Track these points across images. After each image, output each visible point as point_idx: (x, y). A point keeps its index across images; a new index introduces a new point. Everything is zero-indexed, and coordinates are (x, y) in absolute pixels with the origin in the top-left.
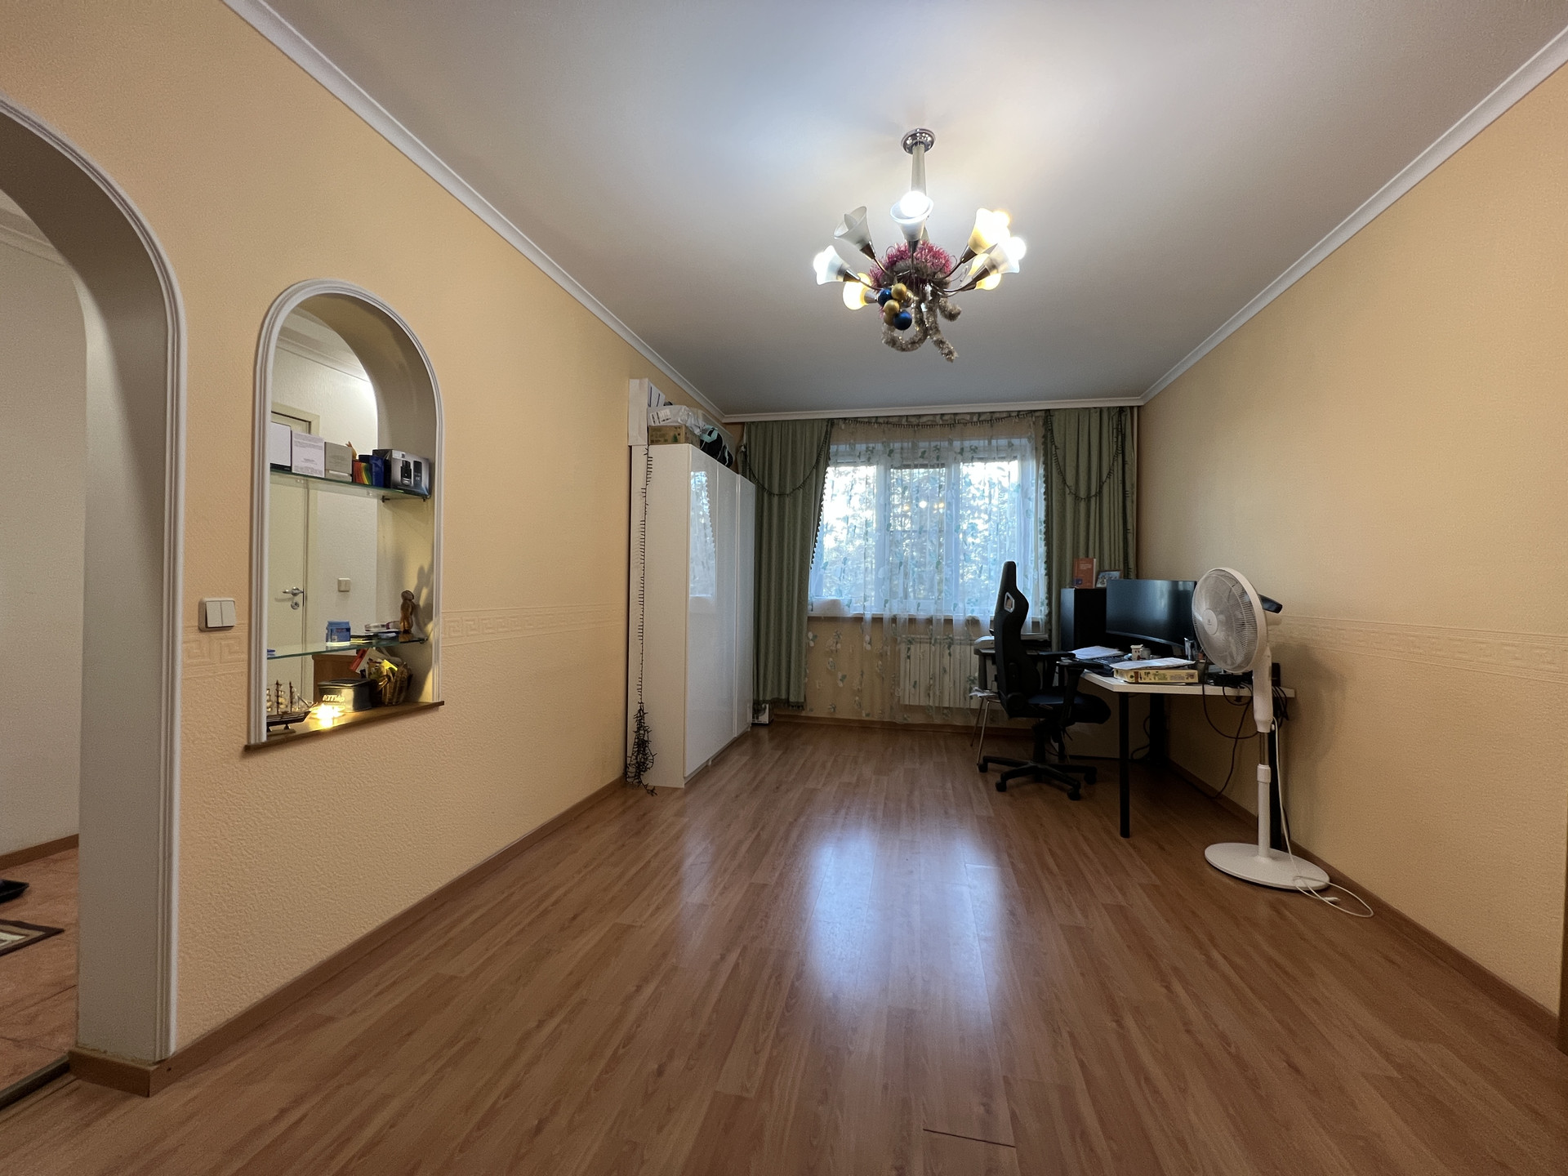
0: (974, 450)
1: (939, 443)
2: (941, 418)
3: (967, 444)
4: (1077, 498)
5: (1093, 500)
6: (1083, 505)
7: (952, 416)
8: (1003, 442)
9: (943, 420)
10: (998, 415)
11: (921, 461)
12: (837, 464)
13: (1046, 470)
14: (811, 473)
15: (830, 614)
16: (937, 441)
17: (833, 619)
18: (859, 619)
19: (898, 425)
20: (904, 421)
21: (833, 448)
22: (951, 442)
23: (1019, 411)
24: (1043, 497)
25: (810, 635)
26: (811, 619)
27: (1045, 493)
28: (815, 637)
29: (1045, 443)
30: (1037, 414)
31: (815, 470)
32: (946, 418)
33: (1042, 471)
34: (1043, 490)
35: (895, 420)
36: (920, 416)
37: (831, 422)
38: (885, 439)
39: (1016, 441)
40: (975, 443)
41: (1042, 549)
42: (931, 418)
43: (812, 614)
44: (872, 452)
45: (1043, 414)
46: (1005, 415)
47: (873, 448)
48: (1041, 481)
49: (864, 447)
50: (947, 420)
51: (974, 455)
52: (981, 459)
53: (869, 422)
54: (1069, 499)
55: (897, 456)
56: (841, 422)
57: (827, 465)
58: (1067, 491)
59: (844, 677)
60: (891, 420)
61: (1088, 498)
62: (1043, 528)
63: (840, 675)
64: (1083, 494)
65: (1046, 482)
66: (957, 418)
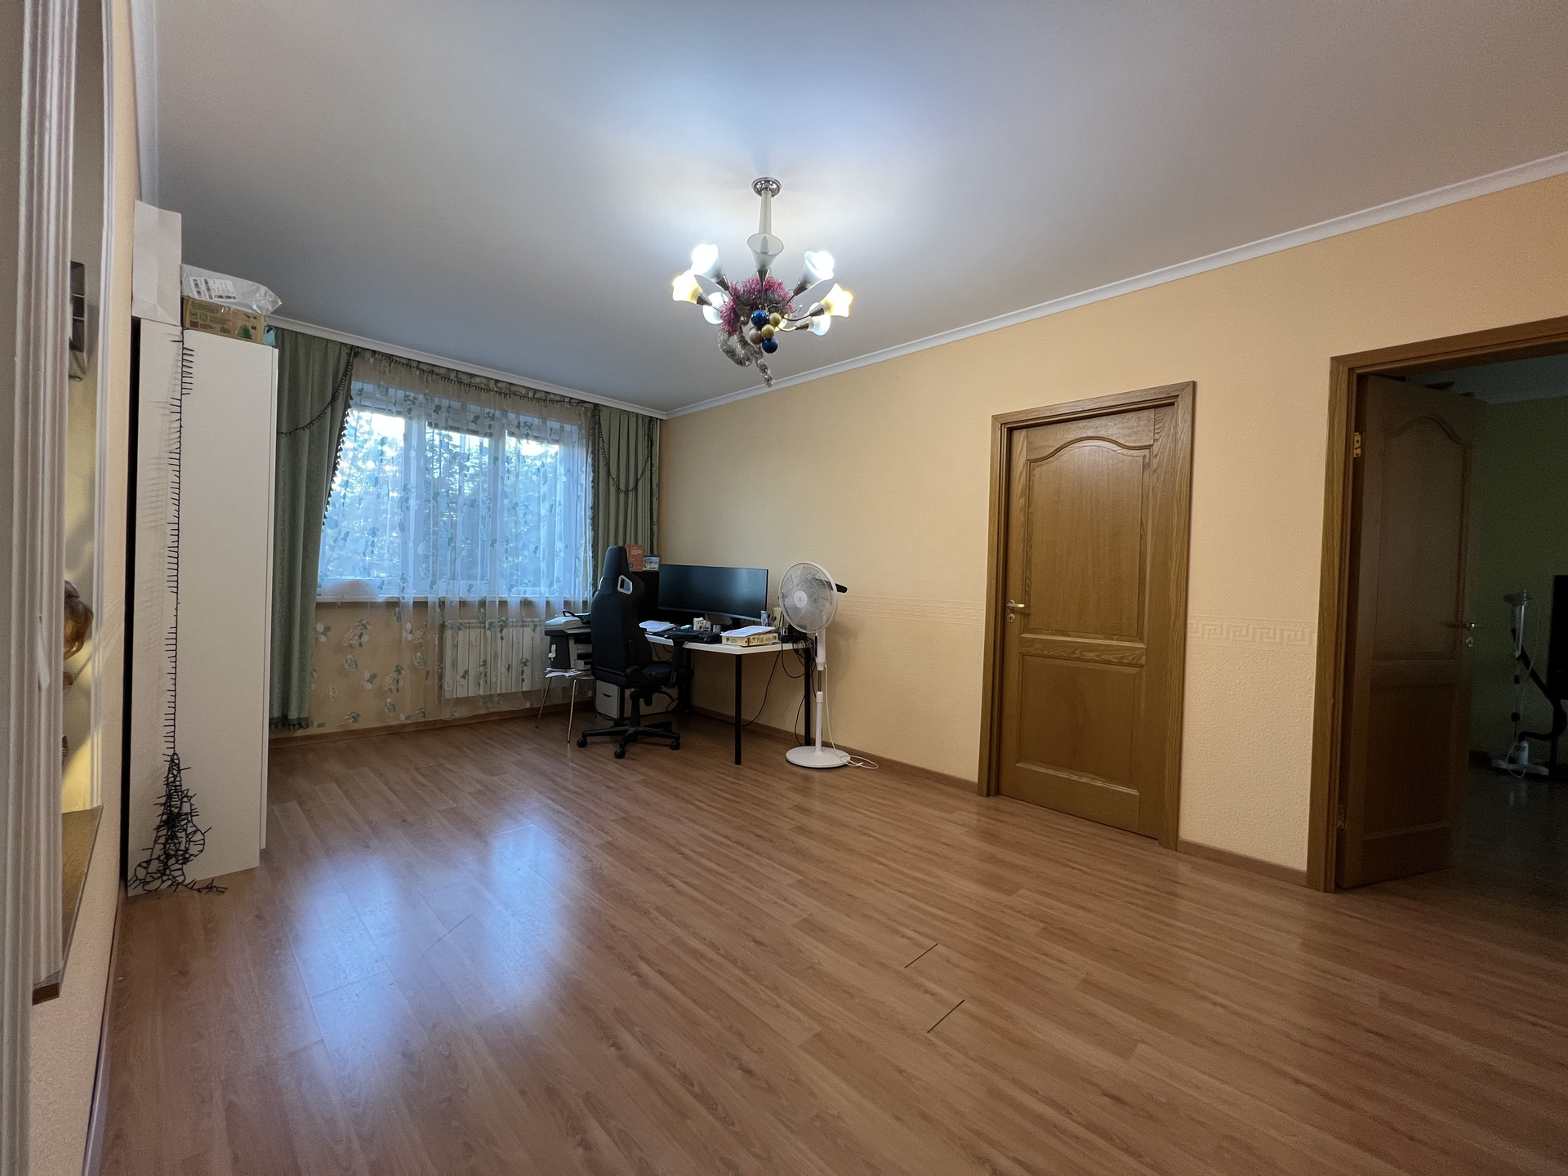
0: (530, 427)
1: (492, 411)
2: (495, 384)
3: (522, 419)
4: (618, 490)
5: (630, 493)
6: (622, 496)
7: (508, 386)
8: (556, 425)
9: (497, 387)
10: (552, 396)
11: (473, 426)
12: (362, 407)
13: (593, 459)
14: (323, 412)
15: (349, 599)
16: (490, 408)
17: (353, 606)
18: (392, 605)
19: (446, 378)
20: (453, 376)
21: (356, 386)
22: (505, 414)
23: (571, 398)
24: (591, 485)
25: (320, 627)
26: (321, 606)
27: (593, 482)
28: (327, 629)
29: (594, 435)
30: (587, 405)
31: (329, 409)
32: (499, 385)
33: (590, 460)
34: (591, 479)
35: (442, 371)
36: (472, 376)
37: (355, 352)
38: (427, 391)
39: (567, 427)
40: (529, 419)
41: (590, 534)
42: (484, 381)
43: (320, 599)
44: (414, 403)
45: (591, 406)
46: (558, 398)
47: (415, 398)
48: (590, 469)
49: (401, 394)
50: (501, 388)
51: (524, 432)
52: (536, 438)
53: (408, 364)
54: (613, 490)
55: (444, 414)
56: (368, 355)
57: (347, 406)
58: (612, 482)
59: (374, 676)
60: (436, 370)
61: (627, 492)
62: (589, 513)
63: (367, 675)
64: (622, 487)
65: (594, 471)
66: (513, 388)
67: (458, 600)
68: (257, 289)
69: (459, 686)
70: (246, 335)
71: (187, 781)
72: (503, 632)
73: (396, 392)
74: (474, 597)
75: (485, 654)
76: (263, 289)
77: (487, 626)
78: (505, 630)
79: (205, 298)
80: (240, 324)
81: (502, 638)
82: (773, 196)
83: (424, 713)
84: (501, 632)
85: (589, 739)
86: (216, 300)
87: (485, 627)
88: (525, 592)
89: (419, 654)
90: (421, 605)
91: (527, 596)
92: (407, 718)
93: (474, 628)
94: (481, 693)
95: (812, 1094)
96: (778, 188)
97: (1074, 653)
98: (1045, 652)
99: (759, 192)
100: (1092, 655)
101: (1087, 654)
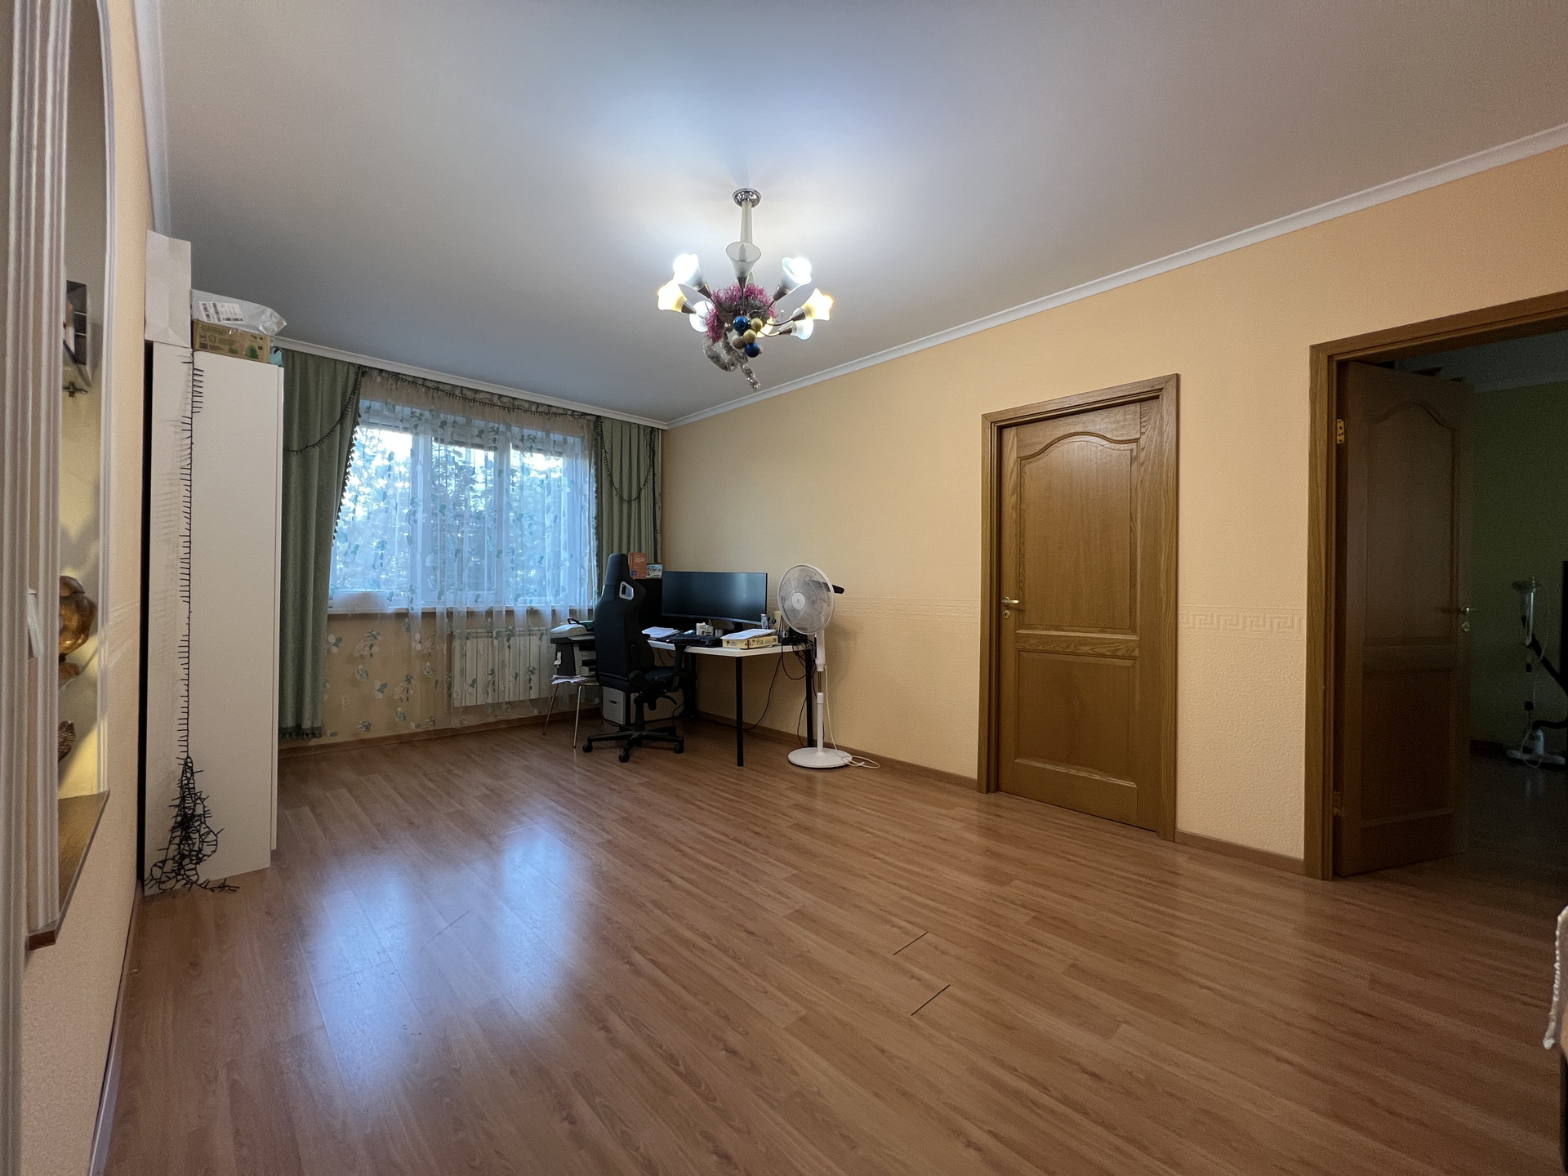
0: (534, 439)
1: (497, 425)
2: (499, 399)
3: (526, 432)
4: (621, 499)
5: (633, 503)
6: (625, 506)
7: (511, 401)
8: (558, 437)
9: (501, 402)
10: (554, 410)
11: (477, 440)
12: (371, 425)
13: (596, 470)
14: (333, 430)
15: (359, 610)
16: (495, 422)
17: (364, 617)
18: (401, 616)
19: (451, 394)
20: (457, 392)
21: (364, 404)
22: (509, 427)
23: (574, 411)
24: (595, 495)
25: (332, 639)
26: (332, 618)
27: (596, 492)
28: (339, 640)
29: (596, 446)
30: (589, 417)
31: (338, 427)
32: (503, 400)
33: (593, 471)
34: (594, 489)
35: (447, 388)
36: (476, 391)
37: (362, 371)
38: (433, 407)
39: (570, 440)
40: (532, 432)
41: (594, 543)
42: (488, 396)
43: (331, 611)
44: (420, 419)
45: (593, 419)
46: (561, 411)
47: (421, 415)
48: (593, 479)
49: (407, 411)
50: (505, 403)
51: (528, 445)
52: (539, 451)
53: (414, 381)
54: (616, 500)
55: (449, 429)
56: (375, 373)
57: (356, 423)
58: (614, 492)
59: (384, 686)
60: (441, 387)
61: (630, 502)
62: (593, 523)
63: (378, 685)
64: (625, 497)
65: (597, 482)
66: (516, 403)
67: (465, 610)
68: (263, 312)
69: (468, 695)
70: (253, 355)
71: (200, 783)
72: (511, 641)
73: (403, 410)
74: (481, 607)
75: (493, 662)
76: (269, 311)
77: (494, 635)
78: (512, 639)
79: (214, 320)
80: (247, 344)
81: (509, 647)
82: (753, 206)
83: (434, 721)
84: (508, 640)
85: (594, 744)
86: (224, 323)
87: (492, 637)
88: (531, 601)
89: (428, 664)
90: (429, 615)
91: (533, 605)
92: (417, 727)
93: (481, 637)
94: (490, 701)
95: (795, 1073)
96: (758, 199)
97: (1068, 647)
98: (1041, 647)
99: (740, 203)
100: (1086, 649)
101: (1081, 648)
